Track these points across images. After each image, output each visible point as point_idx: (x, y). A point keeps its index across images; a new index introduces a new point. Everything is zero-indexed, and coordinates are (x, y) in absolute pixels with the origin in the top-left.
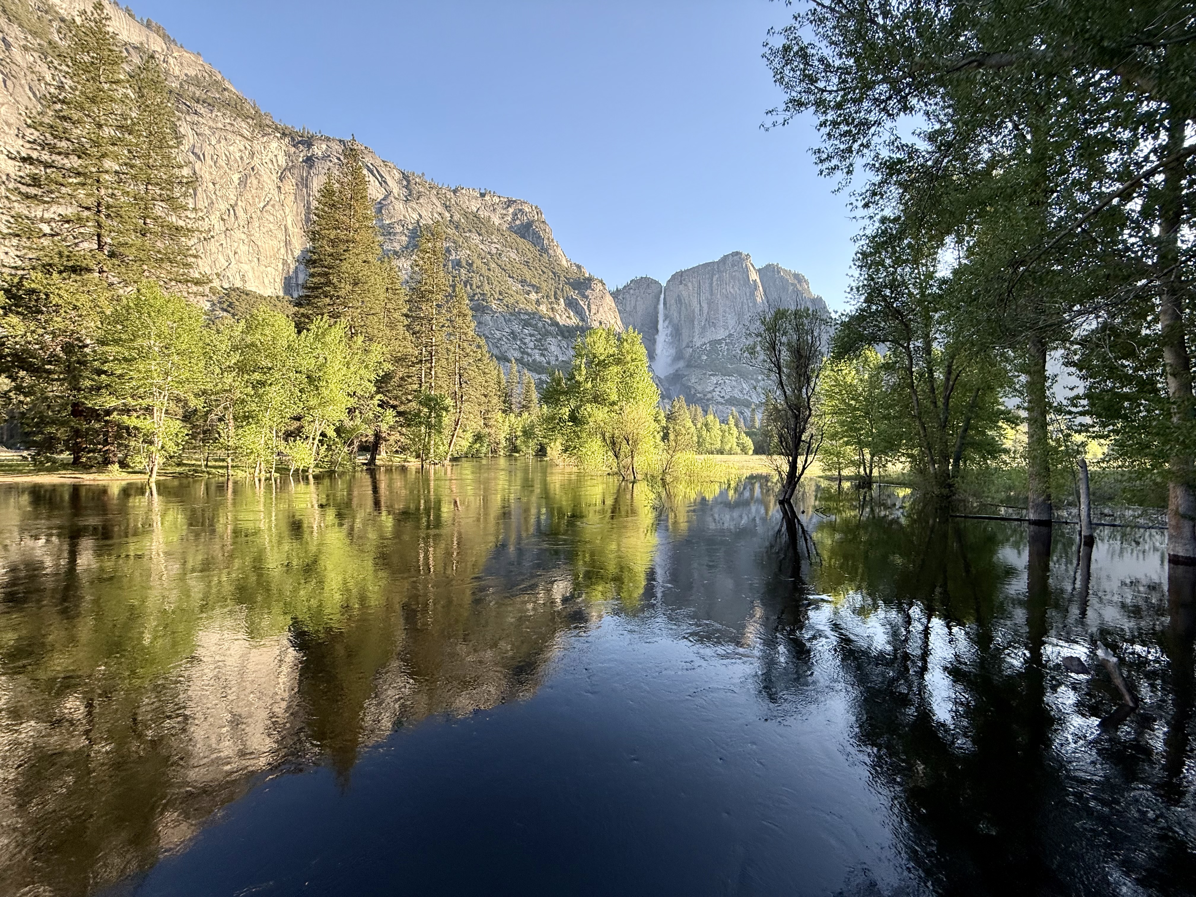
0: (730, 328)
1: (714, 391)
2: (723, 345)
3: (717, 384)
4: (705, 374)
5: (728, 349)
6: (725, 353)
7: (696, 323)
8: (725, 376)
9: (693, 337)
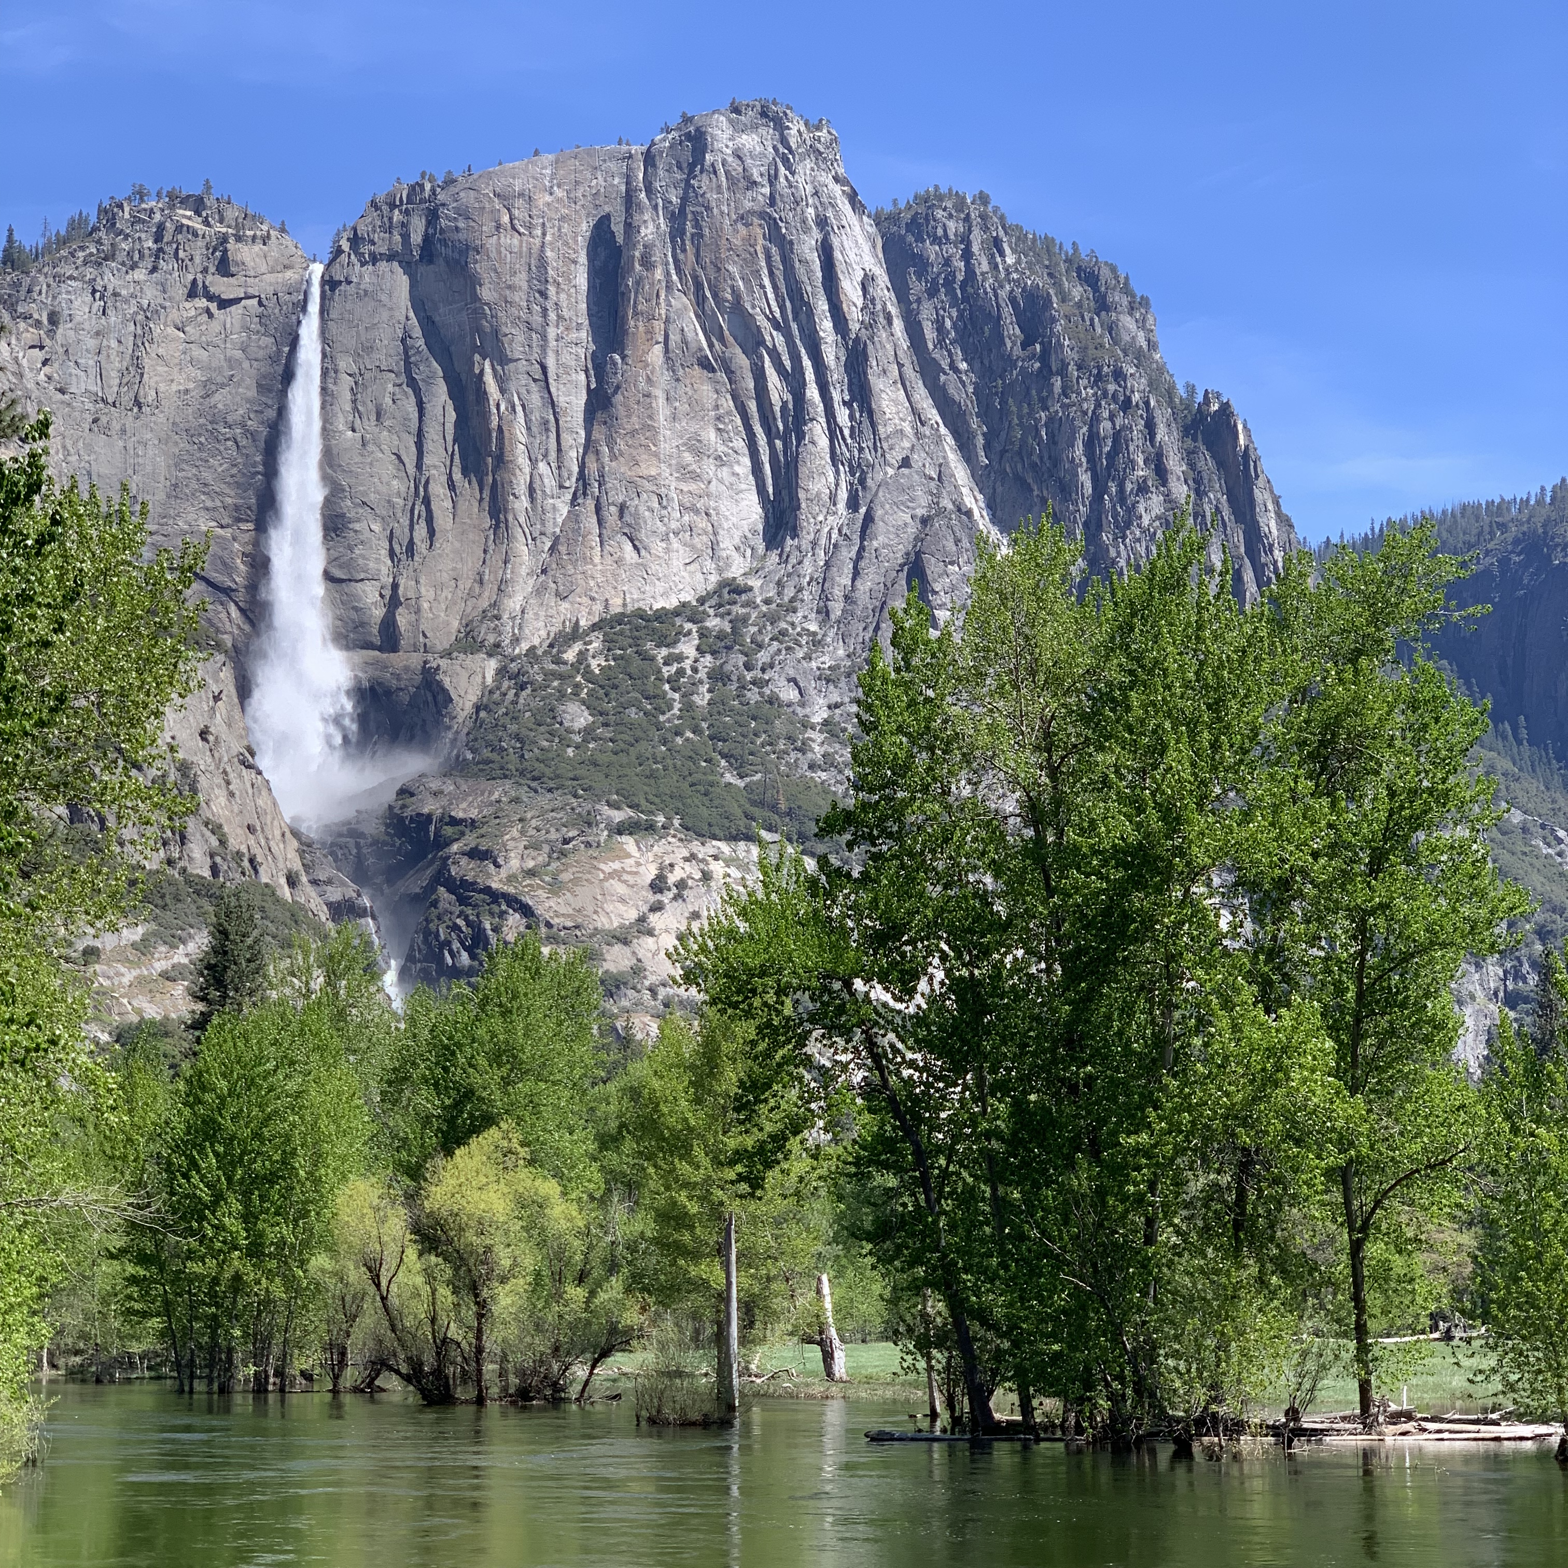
0: (727, 545)
1: (642, 927)
2: (688, 648)
3: (658, 885)
4: (589, 822)
5: (718, 677)
6: (702, 698)
7: (521, 504)
8: (704, 834)
9: (502, 587)
